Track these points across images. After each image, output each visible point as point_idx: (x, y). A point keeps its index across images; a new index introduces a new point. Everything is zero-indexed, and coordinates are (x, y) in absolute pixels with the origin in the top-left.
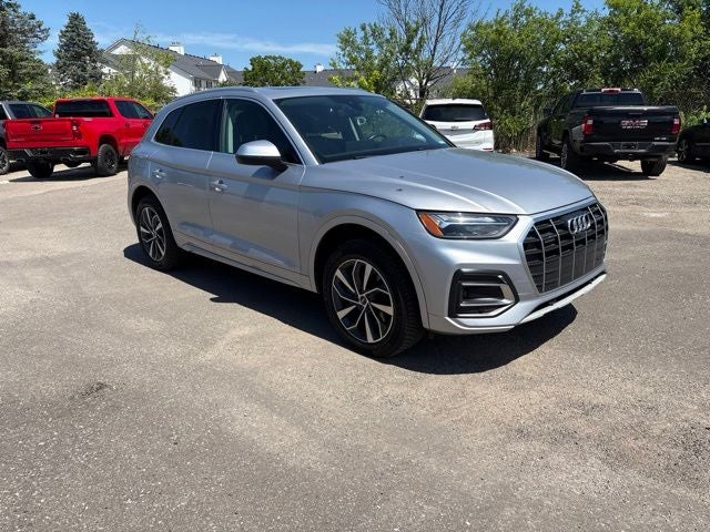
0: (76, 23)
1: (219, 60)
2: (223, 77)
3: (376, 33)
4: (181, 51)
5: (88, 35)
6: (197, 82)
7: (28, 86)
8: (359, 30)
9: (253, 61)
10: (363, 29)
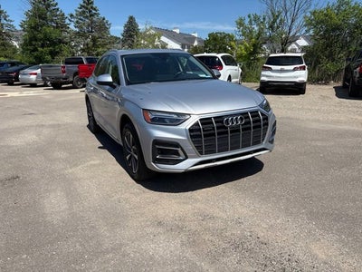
0: (131, 20)
1: (196, 35)
2: (196, 43)
3: (256, 19)
4: (178, 31)
5: (136, 26)
6: (183, 47)
7: (100, 50)
8: (247, 17)
9: (210, 35)
10: (249, 16)
